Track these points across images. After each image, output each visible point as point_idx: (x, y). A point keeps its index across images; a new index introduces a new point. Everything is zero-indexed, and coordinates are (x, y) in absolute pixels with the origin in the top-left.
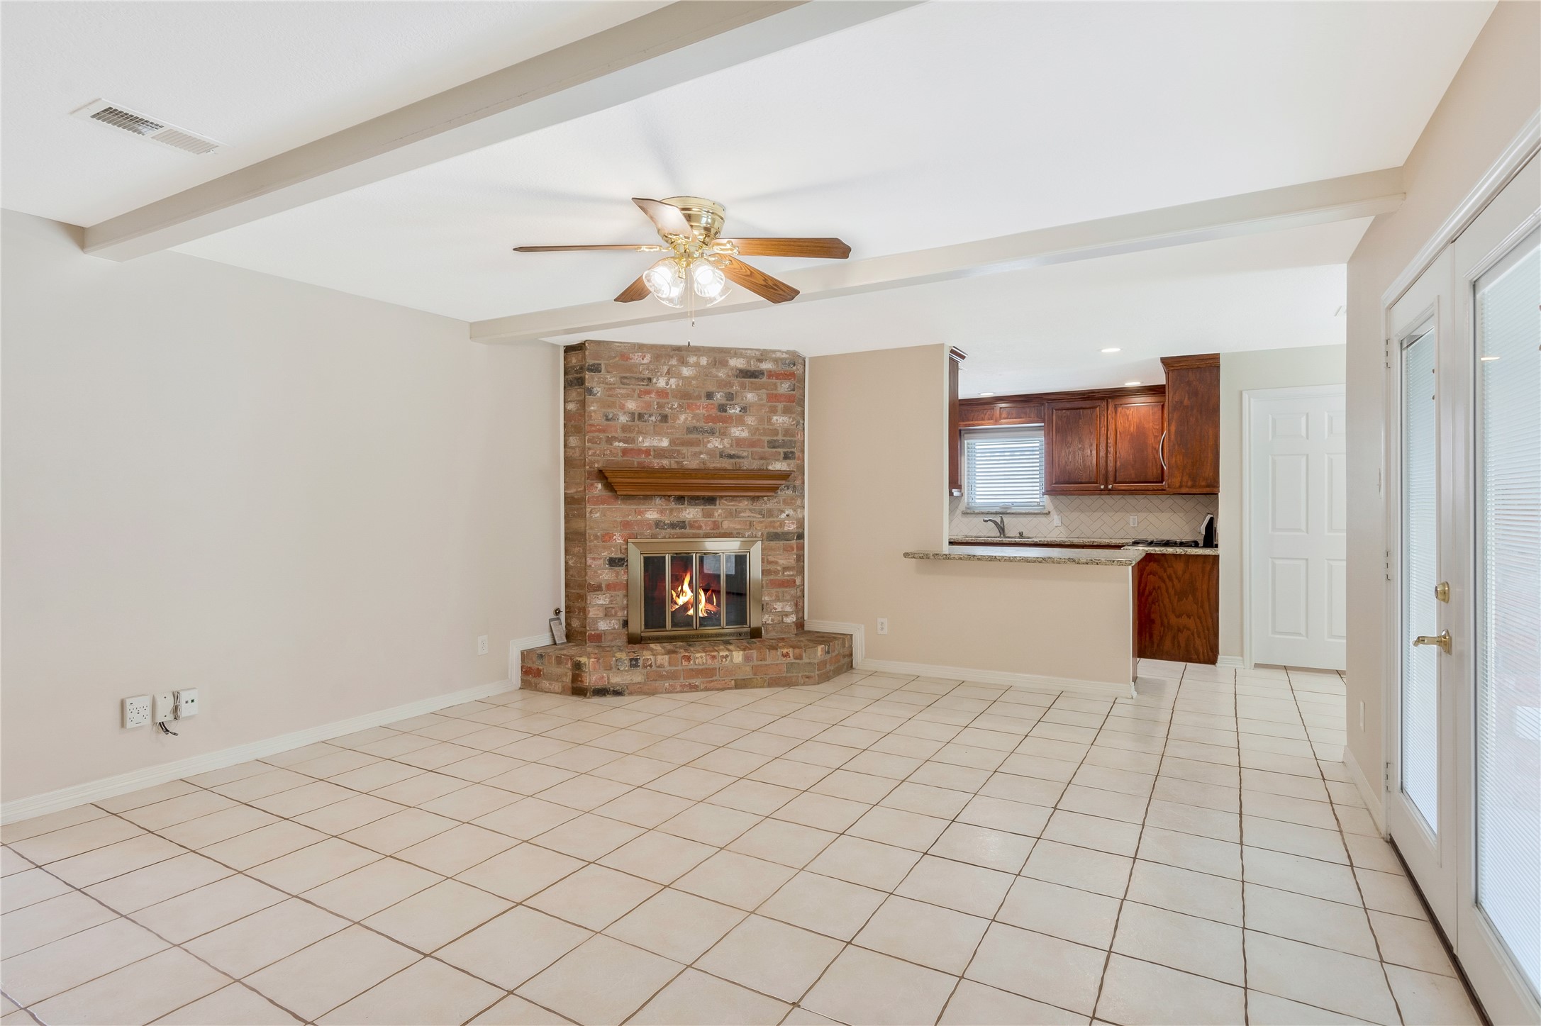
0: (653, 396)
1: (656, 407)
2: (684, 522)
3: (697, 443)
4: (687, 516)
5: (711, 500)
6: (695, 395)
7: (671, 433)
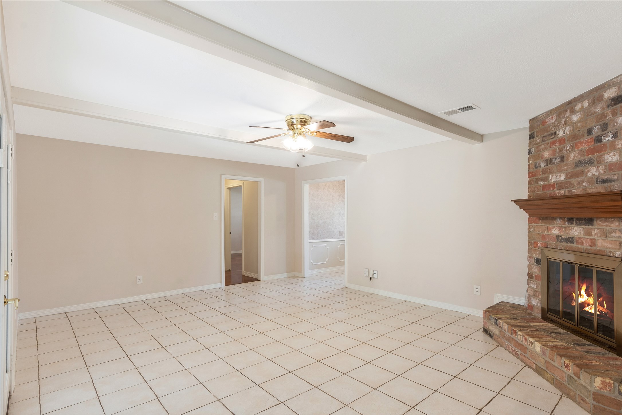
0: (557, 144)
1: (558, 152)
2: (572, 238)
3: (582, 173)
4: (575, 234)
5: (590, 221)
6: (581, 134)
7: (566, 170)
